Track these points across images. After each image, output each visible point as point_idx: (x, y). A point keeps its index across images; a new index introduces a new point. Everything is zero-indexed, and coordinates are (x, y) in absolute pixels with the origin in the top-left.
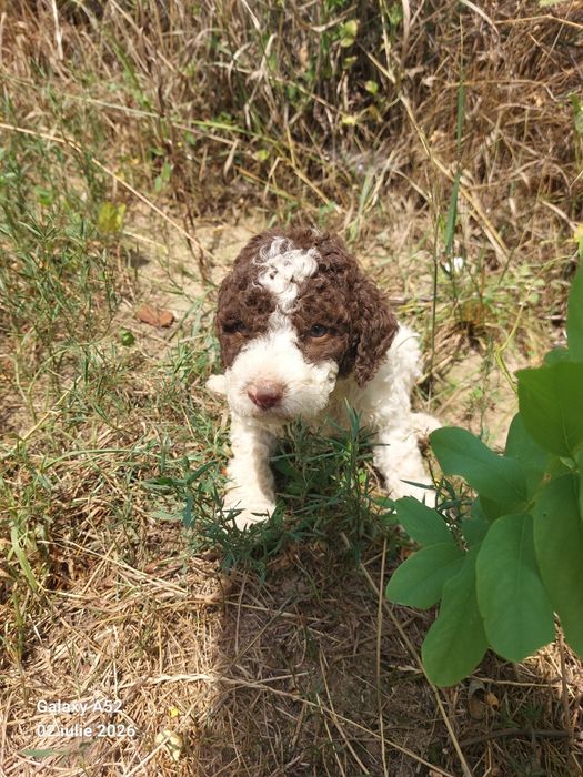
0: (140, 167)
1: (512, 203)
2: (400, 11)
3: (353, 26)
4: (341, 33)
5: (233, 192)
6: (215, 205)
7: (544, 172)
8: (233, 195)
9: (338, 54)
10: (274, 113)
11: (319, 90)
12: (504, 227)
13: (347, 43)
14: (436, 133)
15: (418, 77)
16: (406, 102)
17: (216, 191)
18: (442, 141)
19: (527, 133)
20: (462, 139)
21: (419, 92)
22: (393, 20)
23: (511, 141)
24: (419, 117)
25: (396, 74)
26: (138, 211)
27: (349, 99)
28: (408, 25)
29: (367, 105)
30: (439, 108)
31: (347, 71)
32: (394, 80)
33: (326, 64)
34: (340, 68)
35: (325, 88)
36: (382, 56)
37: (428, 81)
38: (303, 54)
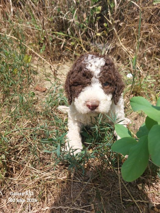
0: (36, 47)
1: (146, 58)
2: (114, 4)
3: (100, 8)
4: (96, 10)
5: (63, 54)
6: (58, 58)
7: (154, 50)
8: (63, 56)
9: (95, 16)
10: (76, 32)
11: (89, 26)
12: (143, 65)
13: (98, 13)
14: (123, 39)
15: (118, 23)
16: (115, 29)
17: (58, 54)
18: (125, 41)
19: (149, 39)
20: (131, 41)
21: (118, 27)
22: (112, 6)
23: (145, 41)
24: (118, 34)
25: (112, 21)
26: (35, 59)
27: (98, 29)
28: (116, 8)
29: (103, 30)
30: (123, 32)
31: (98, 21)
32: (111, 23)
33: (92, 18)
34: (96, 20)
35: (91, 25)
36: (108, 17)
37: (121, 24)
38: (85, 15)
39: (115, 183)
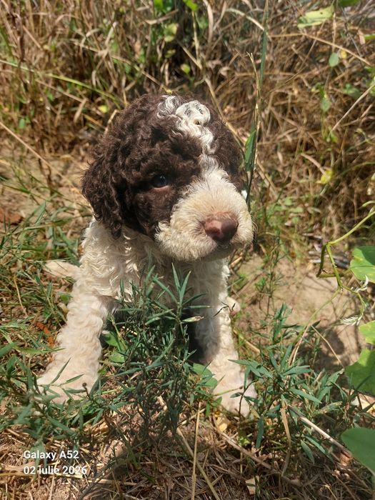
0: (10, 114)
1: (280, 156)
2: (207, 18)
3: (174, 28)
4: (165, 32)
5: (81, 137)
6: (67, 146)
7: (300, 137)
8: (81, 140)
9: (163, 46)
10: (115, 83)
11: (148, 69)
12: (273, 173)
13: (168, 39)
14: (228, 107)
15: (218, 68)
16: (208, 82)
17: (68, 136)
18: (232, 113)
19: (289, 111)
20: (246, 113)
21: (218, 79)
22: (201, 25)
23: (278, 116)
24: (217, 96)
25: (203, 63)
26: (5, 145)
27: (169, 79)
28: (212, 30)
29: (181, 83)
30: (229, 91)
31: (168, 59)
32: (200, 67)
33: (154, 52)
34: (163, 57)
35: (152, 67)
36: (193, 50)
37: (223, 71)
38: (137, 46)
39: (183, 477)
